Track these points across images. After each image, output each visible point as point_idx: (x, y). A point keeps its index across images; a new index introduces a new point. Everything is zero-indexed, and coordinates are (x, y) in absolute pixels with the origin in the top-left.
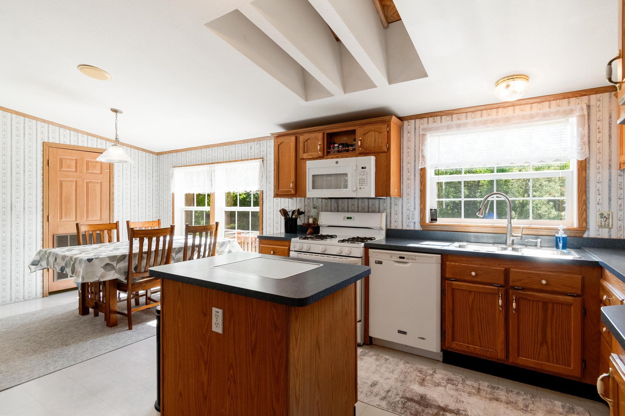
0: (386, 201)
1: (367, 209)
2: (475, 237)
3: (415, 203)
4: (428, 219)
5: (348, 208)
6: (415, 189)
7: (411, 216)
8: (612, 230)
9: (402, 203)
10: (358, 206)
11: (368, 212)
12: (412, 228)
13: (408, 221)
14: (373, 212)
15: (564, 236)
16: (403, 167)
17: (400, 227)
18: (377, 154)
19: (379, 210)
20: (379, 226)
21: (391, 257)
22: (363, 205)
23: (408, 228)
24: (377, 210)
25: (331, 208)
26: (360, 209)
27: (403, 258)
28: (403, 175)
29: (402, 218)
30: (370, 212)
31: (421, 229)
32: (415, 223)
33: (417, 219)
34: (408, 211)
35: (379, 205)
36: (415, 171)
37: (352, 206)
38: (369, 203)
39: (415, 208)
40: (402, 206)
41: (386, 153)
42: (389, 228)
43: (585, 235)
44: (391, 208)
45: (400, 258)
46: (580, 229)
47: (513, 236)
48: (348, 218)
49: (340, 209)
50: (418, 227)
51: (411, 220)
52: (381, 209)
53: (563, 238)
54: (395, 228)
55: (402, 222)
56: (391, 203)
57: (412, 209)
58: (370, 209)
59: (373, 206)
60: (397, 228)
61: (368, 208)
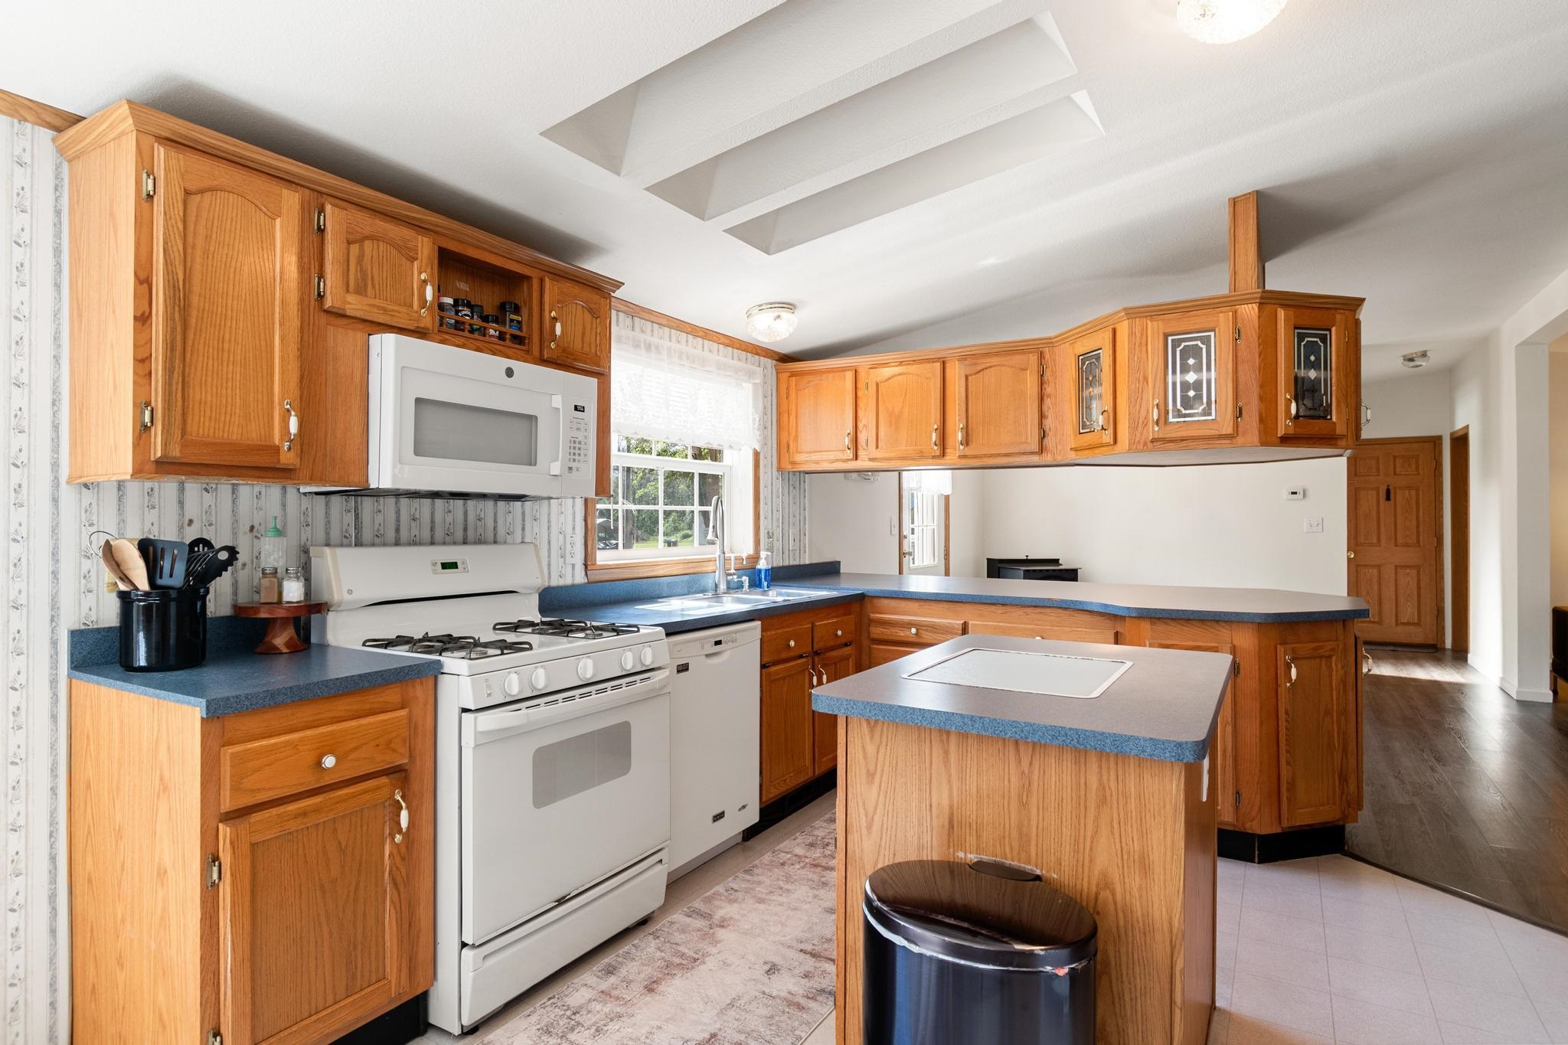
0: (512, 509)
1: (459, 535)
3: (574, 514)
5: (398, 530)
7: (568, 549)
8: (773, 555)
9: (549, 515)
10: (433, 522)
11: (465, 542)
12: (566, 581)
13: (560, 562)
14: (480, 541)
19: (495, 535)
22: (449, 518)
23: (561, 582)
24: (490, 536)
25: (327, 533)
26: (439, 534)
29: (549, 557)
31: (586, 581)
32: (574, 566)
33: (578, 555)
34: (560, 537)
35: (495, 521)
37: (413, 524)
39: (574, 529)
40: (549, 521)
44: (523, 529)
46: (756, 556)
48: (445, 566)
49: (367, 535)
50: (579, 577)
51: (566, 560)
52: (501, 531)
55: (549, 565)
56: (523, 514)
57: (569, 531)
59: (479, 523)
61: (465, 529)
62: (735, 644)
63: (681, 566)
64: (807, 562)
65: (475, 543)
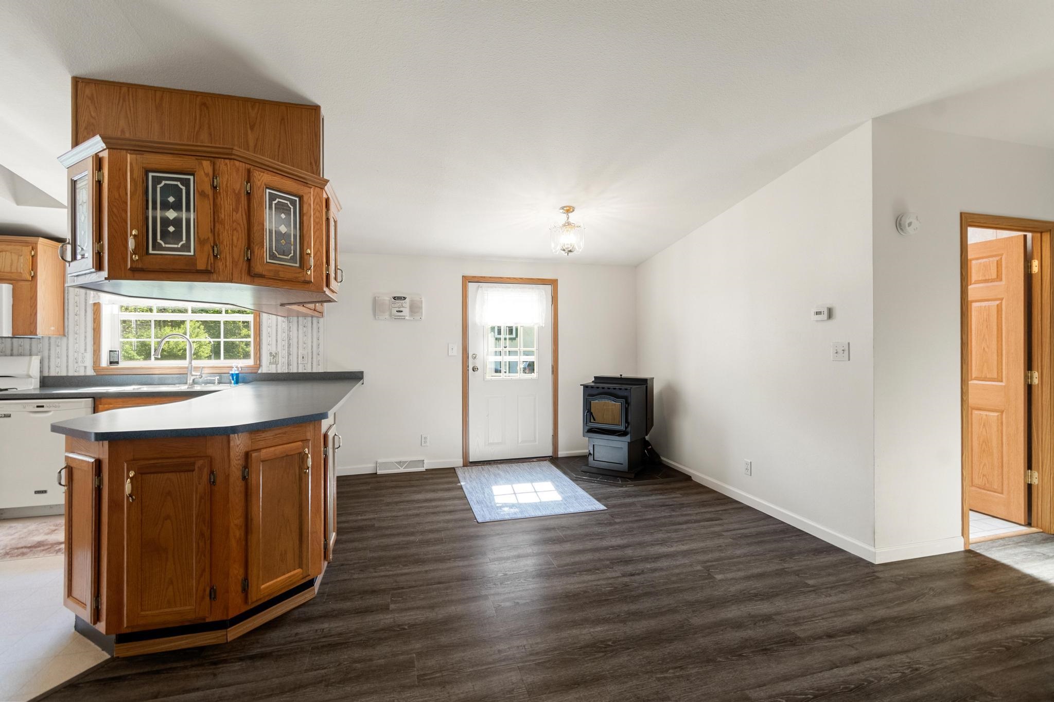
0: (41, 341)
1: (10, 352)
2: (159, 378)
3: (85, 343)
4: (104, 362)
6: (86, 327)
7: (80, 360)
8: (278, 365)
9: (67, 344)
11: (12, 355)
12: (82, 373)
13: (76, 365)
14: (20, 355)
15: (237, 372)
16: (68, 299)
17: (64, 374)
18: (14, 282)
19: (30, 353)
20: (25, 373)
21: (24, 408)
23: (76, 374)
24: (28, 353)
27: (43, 406)
28: (68, 310)
29: (67, 362)
30: (16, 356)
31: (95, 374)
32: (85, 367)
33: (89, 362)
34: (76, 354)
35: (31, 347)
36: (86, 305)
38: (12, 344)
39: (85, 350)
40: (67, 347)
41: (30, 283)
42: (46, 374)
43: (259, 372)
44: (49, 350)
45: (38, 407)
46: (256, 366)
47: (192, 376)
50: (90, 372)
51: (80, 364)
52: (34, 350)
53: (237, 374)
54: (57, 375)
55: (67, 366)
56: (50, 344)
57: (83, 351)
58: (15, 352)
59: (21, 348)
60: (59, 375)
61: (13, 350)
62: (57, 409)
63: (177, 370)
64: (321, 370)
65: (18, 355)
